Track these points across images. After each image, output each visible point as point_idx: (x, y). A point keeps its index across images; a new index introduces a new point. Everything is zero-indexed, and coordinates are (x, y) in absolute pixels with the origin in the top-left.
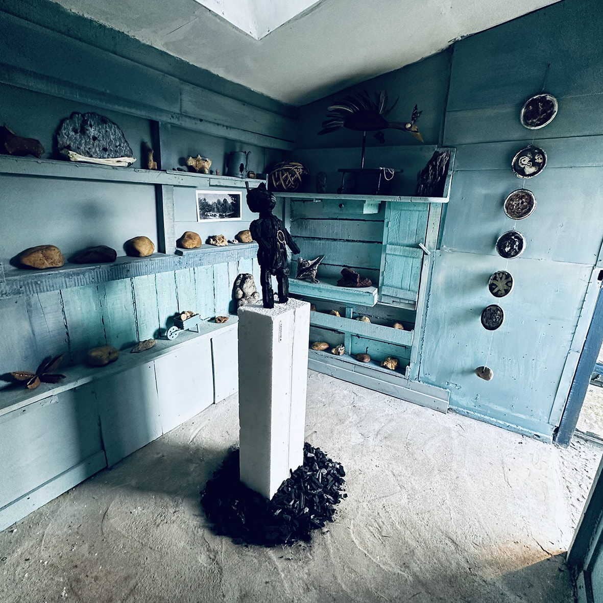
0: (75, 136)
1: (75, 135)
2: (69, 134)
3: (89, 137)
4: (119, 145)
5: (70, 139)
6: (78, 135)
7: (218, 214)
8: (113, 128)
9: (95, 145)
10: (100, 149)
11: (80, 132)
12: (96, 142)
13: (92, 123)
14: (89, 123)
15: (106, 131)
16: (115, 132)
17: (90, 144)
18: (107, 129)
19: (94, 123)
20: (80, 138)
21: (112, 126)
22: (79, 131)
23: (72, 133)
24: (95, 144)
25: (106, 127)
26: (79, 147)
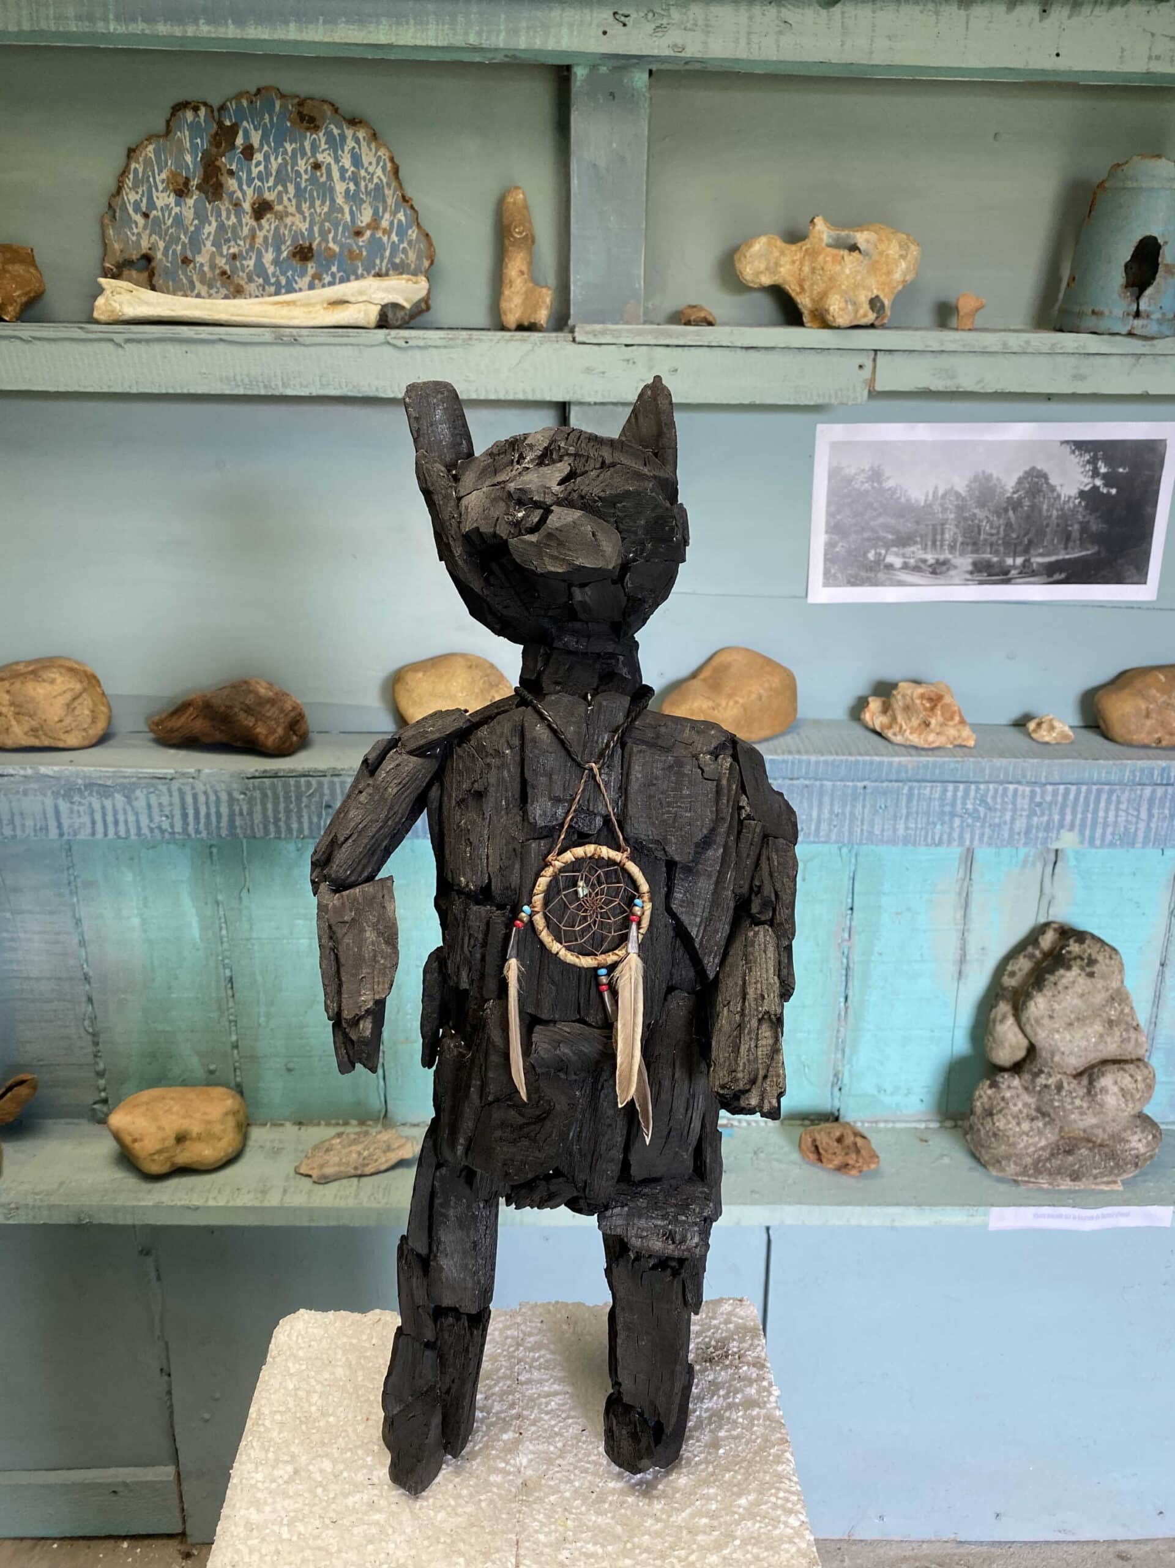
0: (177, 210)
1: (177, 204)
2: (151, 204)
3: (237, 205)
4: (368, 226)
5: (156, 227)
6: (190, 202)
7: (965, 562)
8: (350, 143)
9: (259, 240)
10: (278, 251)
11: (199, 187)
12: (268, 223)
13: (255, 139)
14: (239, 141)
15: (317, 166)
16: (356, 161)
17: (236, 237)
18: (320, 157)
19: (264, 138)
20: (197, 215)
21: (343, 138)
22: (195, 182)
23: (165, 199)
24: (260, 235)
25: (314, 147)
26: (189, 255)
